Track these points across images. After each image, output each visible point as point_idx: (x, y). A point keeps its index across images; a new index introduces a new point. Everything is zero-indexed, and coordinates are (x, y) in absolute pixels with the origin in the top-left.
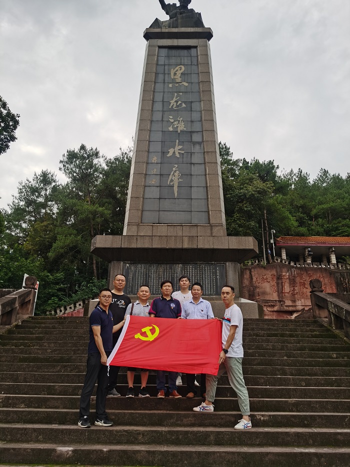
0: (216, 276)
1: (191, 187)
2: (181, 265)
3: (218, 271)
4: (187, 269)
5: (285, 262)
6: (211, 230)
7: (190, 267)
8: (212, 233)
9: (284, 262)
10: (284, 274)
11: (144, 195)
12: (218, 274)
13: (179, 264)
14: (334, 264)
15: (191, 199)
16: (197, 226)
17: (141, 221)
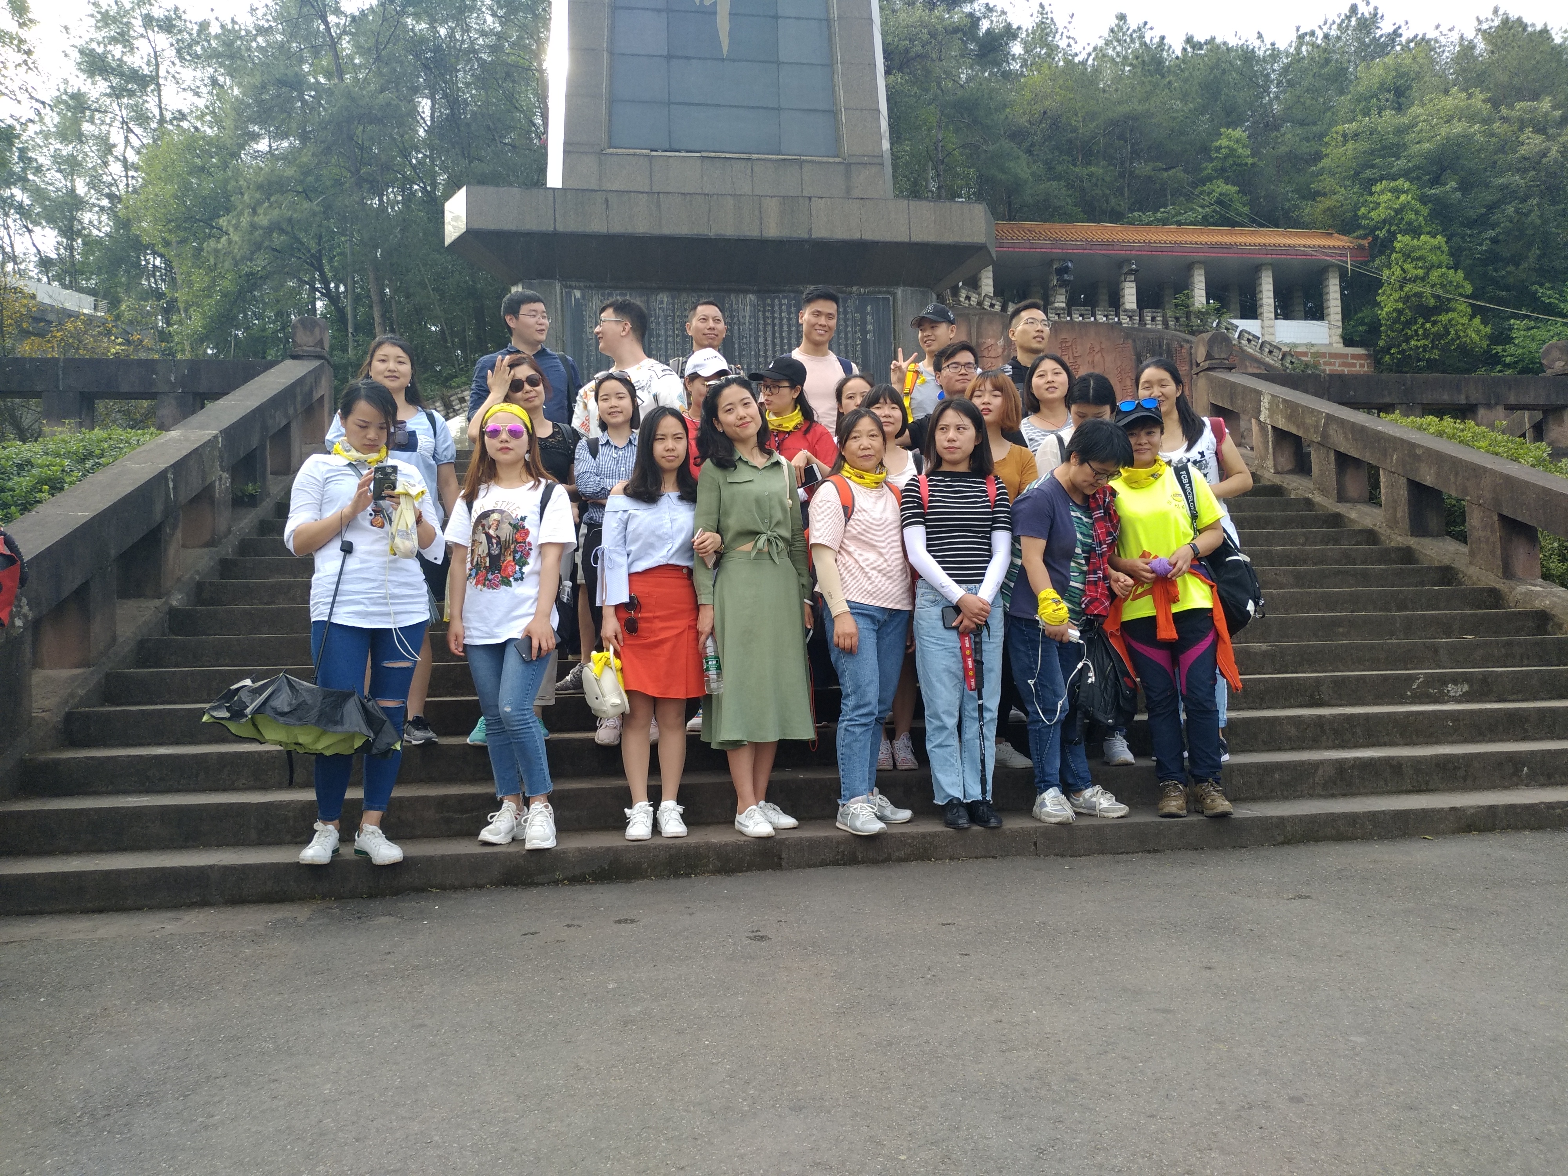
0: (864, 332)
1: (776, 17)
2: (751, 297)
3: (869, 318)
4: (773, 312)
5: (992, 306)
6: (848, 177)
7: (781, 305)
8: (848, 190)
9: (987, 304)
10: (990, 341)
11: (611, 41)
12: (870, 327)
13: (747, 292)
14: (1132, 311)
15: (779, 63)
16: (801, 163)
17: (610, 138)
